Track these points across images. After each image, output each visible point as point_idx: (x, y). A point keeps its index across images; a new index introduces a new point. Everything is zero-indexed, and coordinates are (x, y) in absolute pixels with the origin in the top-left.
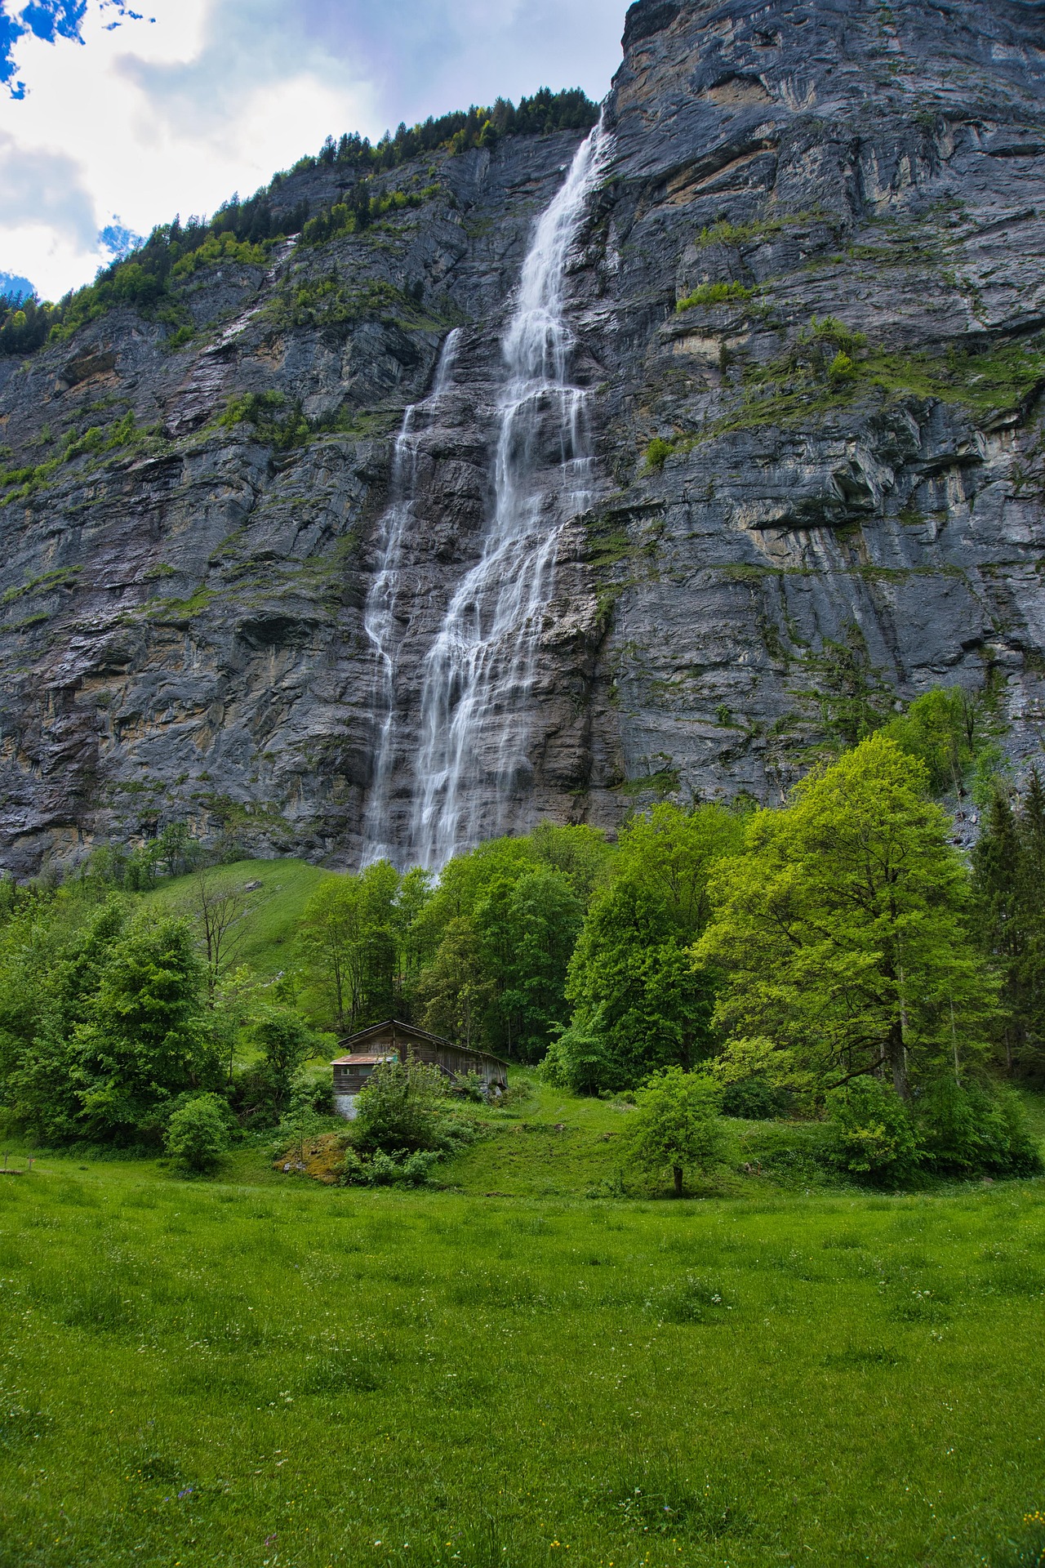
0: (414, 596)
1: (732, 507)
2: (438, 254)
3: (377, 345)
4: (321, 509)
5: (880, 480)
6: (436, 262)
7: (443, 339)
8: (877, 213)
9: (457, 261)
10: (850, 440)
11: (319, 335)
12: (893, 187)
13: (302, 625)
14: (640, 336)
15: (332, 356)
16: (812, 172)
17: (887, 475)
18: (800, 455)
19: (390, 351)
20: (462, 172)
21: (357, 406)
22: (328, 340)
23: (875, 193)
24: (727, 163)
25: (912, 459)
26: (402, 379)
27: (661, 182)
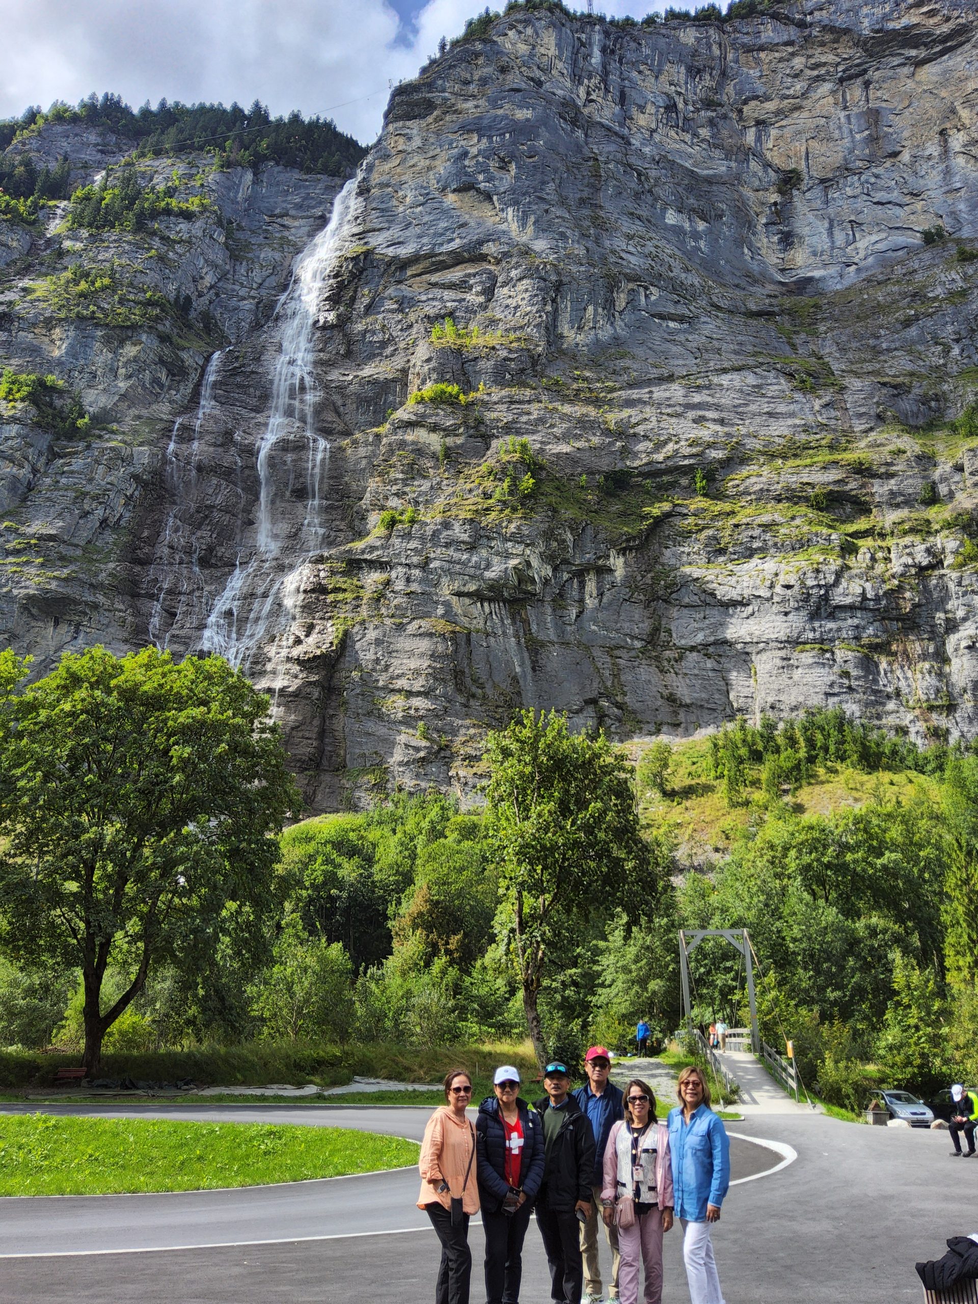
0: (180, 593)
1: (440, 576)
2: (204, 271)
3: (152, 355)
4: (100, 503)
5: (543, 574)
6: (202, 278)
7: (208, 359)
8: (565, 346)
9: (219, 280)
10: (528, 545)
11: (100, 333)
12: (578, 328)
13: (83, 605)
14: (376, 404)
15: (110, 355)
16: (523, 299)
17: (548, 571)
18: (492, 548)
19: (162, 362)
20: (229, 189)
21: (129, 407)
22: (107, 341)
23: (566, 329)
24: (457, 264)
25: (566, 562)
26: (170, 388)
27: (403, 264)
